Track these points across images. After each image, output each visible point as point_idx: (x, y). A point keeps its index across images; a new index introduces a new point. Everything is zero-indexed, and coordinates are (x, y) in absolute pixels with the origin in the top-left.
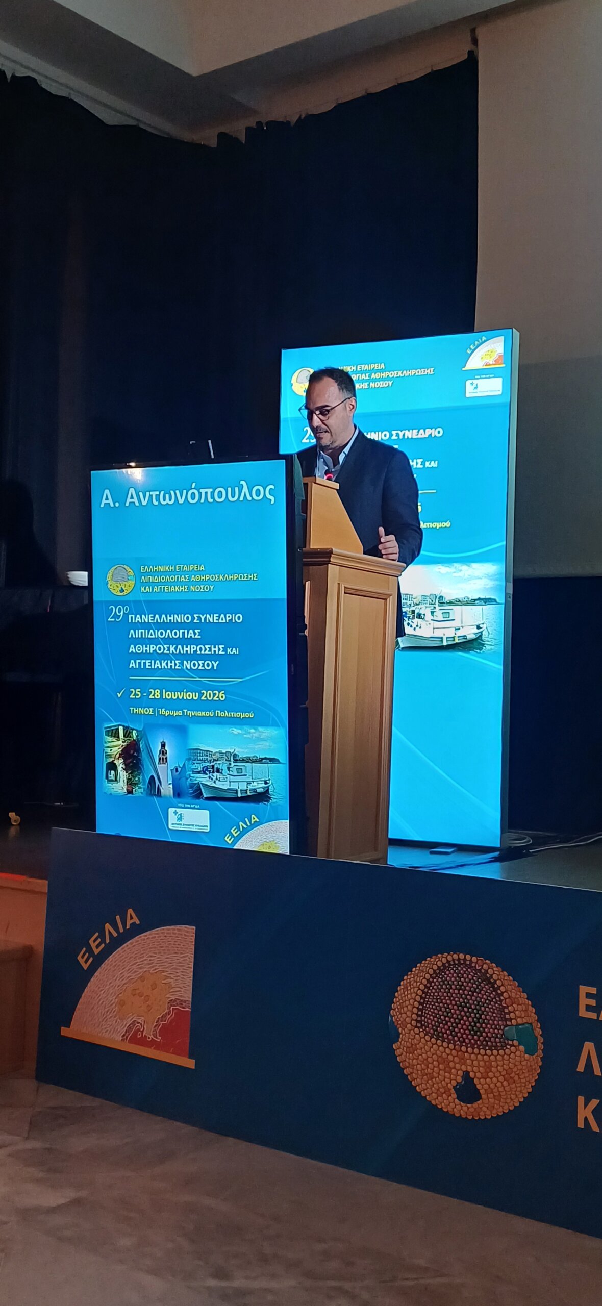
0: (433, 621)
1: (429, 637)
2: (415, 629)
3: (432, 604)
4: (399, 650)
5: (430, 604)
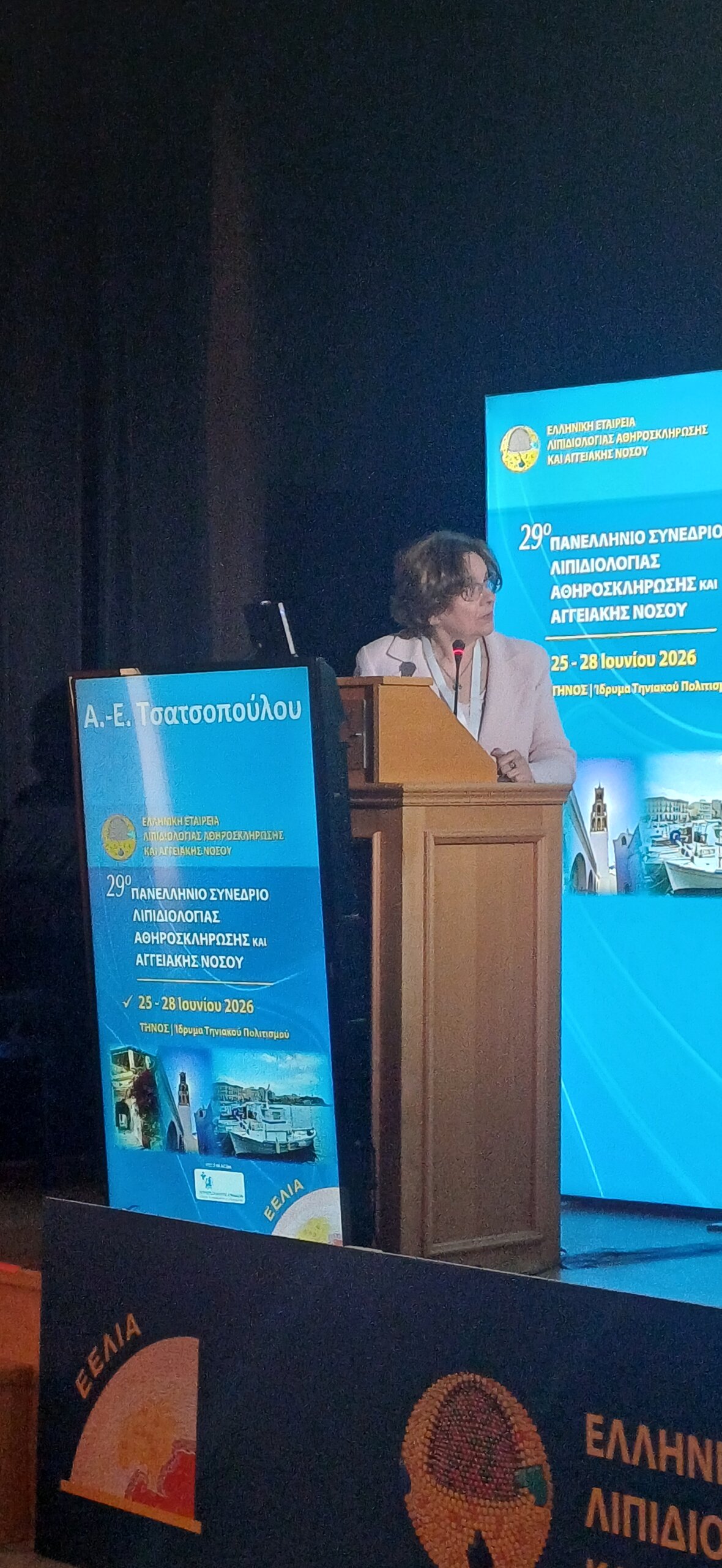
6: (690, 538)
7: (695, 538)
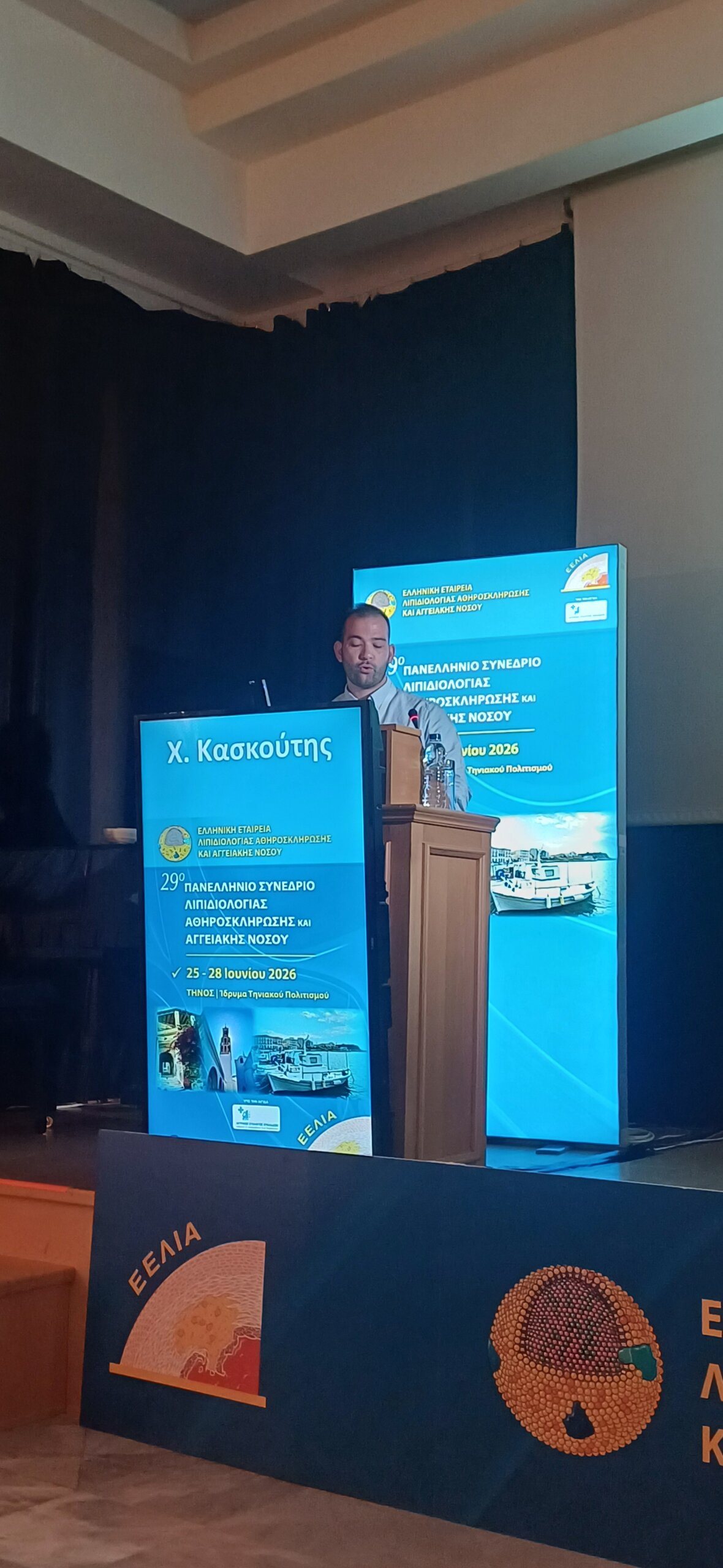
0: (535, 881)
1: (530, 898)
2: (513, 890)
3: (533, 860)
4: (496, 914)
5: (530, 860)
6: (514, 666)
7: (519, 666)
